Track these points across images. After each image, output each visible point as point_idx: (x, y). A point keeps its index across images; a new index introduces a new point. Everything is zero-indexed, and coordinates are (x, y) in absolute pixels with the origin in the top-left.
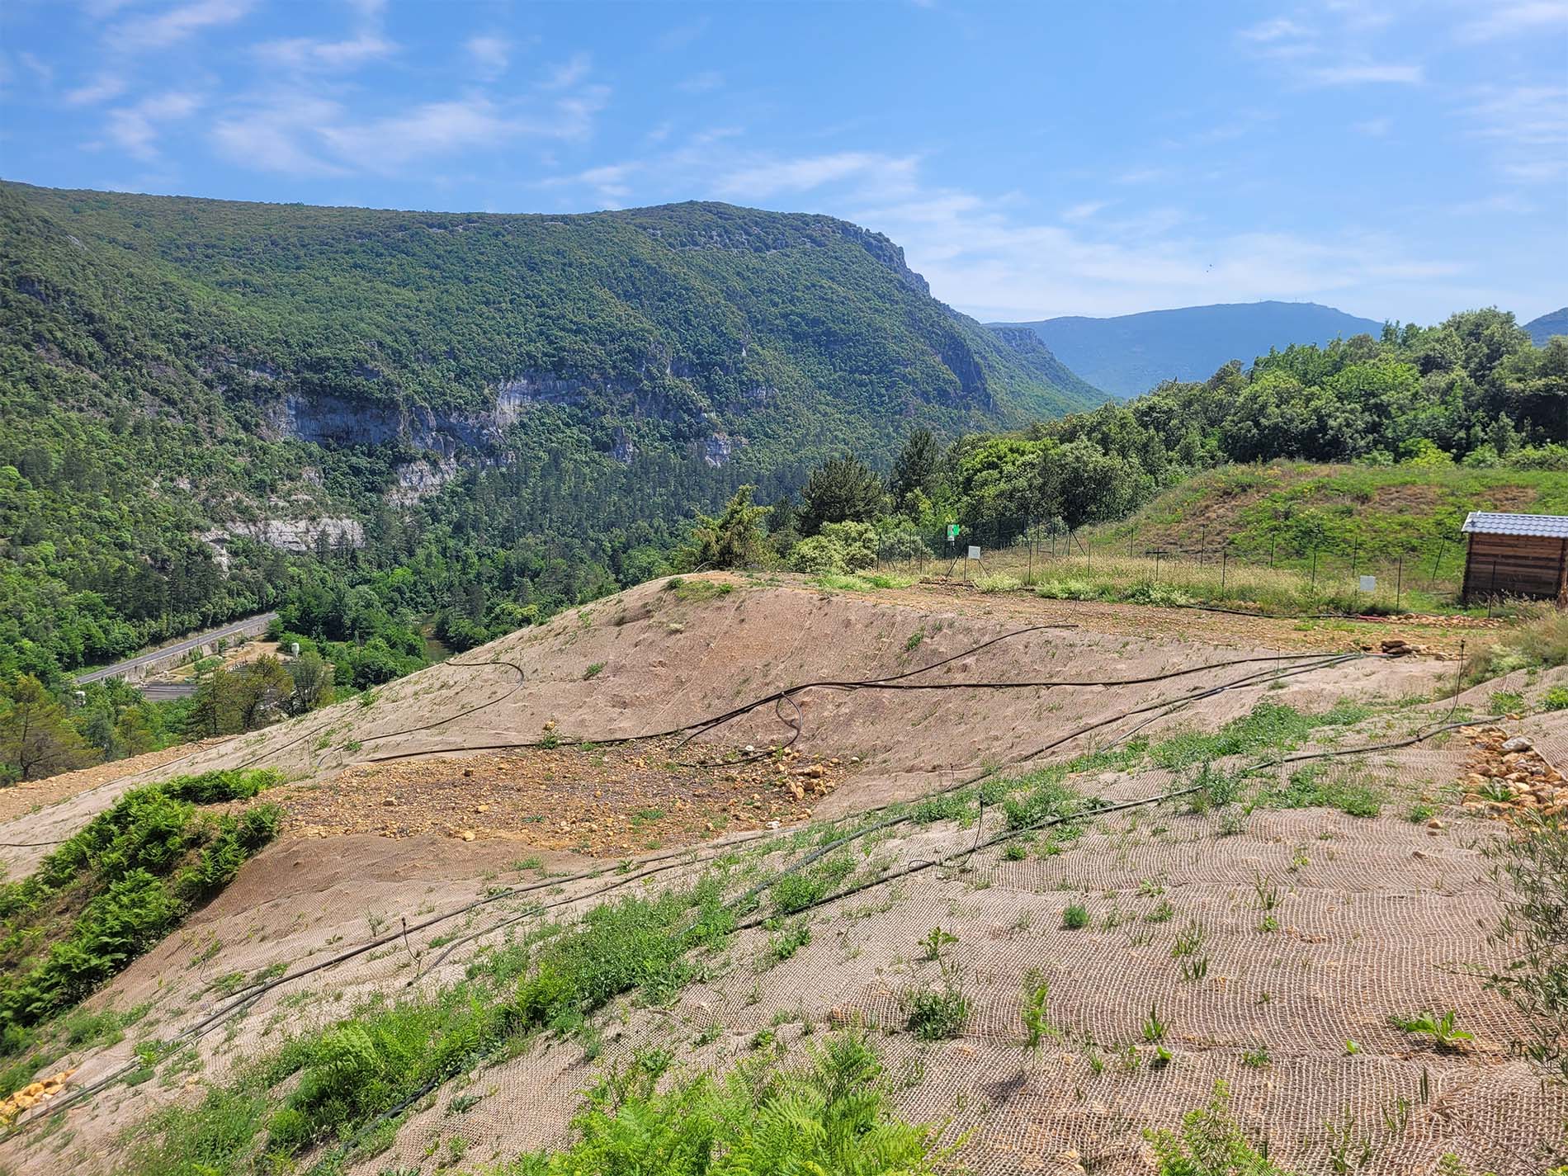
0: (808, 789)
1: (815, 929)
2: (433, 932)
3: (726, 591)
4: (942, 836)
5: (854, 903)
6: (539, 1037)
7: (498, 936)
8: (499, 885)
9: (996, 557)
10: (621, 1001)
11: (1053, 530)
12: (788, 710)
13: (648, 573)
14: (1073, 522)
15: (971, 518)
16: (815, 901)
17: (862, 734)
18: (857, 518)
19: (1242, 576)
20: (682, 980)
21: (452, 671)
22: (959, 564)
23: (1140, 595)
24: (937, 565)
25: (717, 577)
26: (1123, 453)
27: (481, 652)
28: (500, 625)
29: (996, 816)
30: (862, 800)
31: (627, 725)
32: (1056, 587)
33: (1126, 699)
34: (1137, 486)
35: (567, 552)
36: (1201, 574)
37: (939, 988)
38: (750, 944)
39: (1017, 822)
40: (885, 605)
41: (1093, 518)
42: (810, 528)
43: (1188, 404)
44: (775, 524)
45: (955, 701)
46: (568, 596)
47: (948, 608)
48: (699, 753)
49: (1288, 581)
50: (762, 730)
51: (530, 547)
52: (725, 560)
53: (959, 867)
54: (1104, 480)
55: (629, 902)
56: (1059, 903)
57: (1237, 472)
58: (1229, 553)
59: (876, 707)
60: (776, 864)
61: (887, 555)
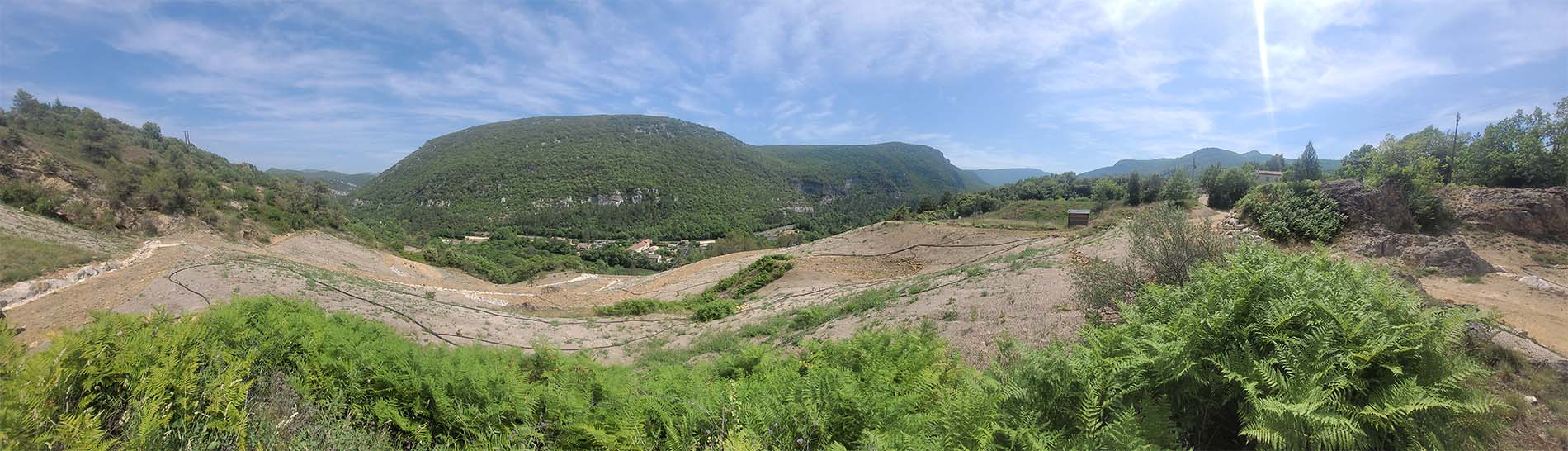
0: (918, 268)
1: (920, 297)
2: (825, 292)
3: (898, 225)
4: (952, 278)
5: (930, 292)
6: (850, 316)
7: (840, 294)
8: (841, 284)
9: (964, 219)
10: (870, 310)
11: (979, 214)
12: (913, 251)
13: (879, 221)
14: (984, 212)
15: (959, 211)
16: (919, 291)
17: (932, 256)
18: (931, 210)
19: (1023, 223)
20: (885, 306)
21: (832, 239)
22: (956, 220)
23: (1001, 227)
24: (950, 221)
25: (897, 222)
26: (997, 198)
27: (839, 236)
28: (844, 230)
29: (965, 274)
30: (931, 271)
31: (873, 253)
32: (980, 225)
33: (997, 248)
34: (1000, 205)
35: (860, 216)
36: (1014, 222)
37: (951, 310)
38: (903, 300)
39: (970, 275)
40: (938, 229)
41: (990, 211)
42: (920, 212)
43: (1011, 188)
44: (911, 211)
45: (955, 249)
46: (860, 225)
47: (953, 229)
48: (890, 259)
49: (1033, 224)
50: (907, 254)
51: (851, 214)
52: (898, 218)
53: (956, 284)
54: (992, 203)
55: (873, 290)
56: (980, 291)
57: (1022, 202)
58: (1020, 218)
59: (935, 250)
60: (910, 283)
61: (938, 218)
